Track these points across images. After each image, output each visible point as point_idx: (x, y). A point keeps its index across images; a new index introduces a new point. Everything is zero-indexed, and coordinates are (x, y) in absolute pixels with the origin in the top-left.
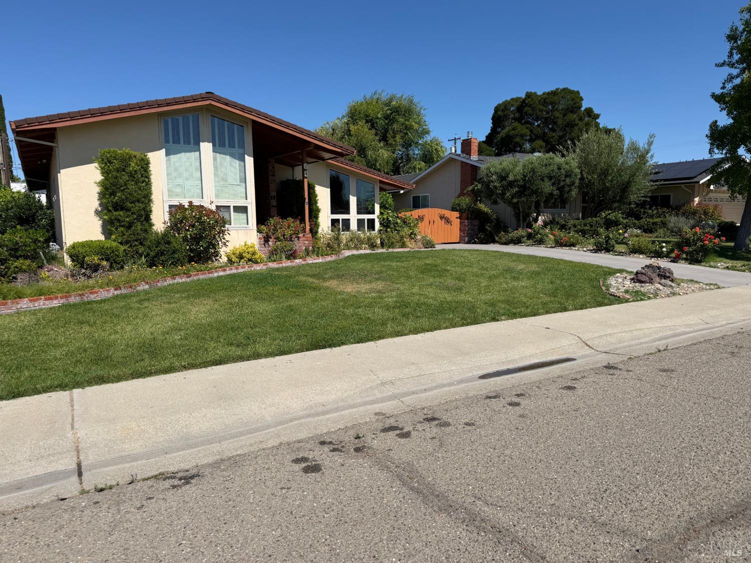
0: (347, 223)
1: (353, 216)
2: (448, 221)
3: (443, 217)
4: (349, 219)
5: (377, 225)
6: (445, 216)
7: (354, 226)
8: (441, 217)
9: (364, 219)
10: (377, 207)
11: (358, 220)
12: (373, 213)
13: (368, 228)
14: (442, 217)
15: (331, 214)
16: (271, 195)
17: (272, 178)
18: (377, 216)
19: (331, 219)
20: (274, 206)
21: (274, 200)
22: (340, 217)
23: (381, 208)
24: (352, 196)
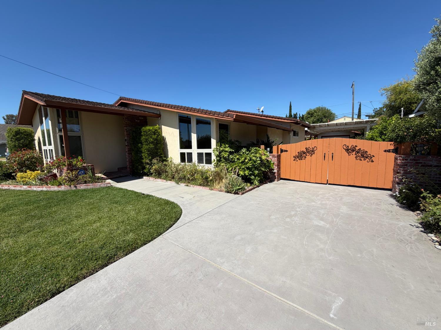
0: (190, 155)
1: (195, 150)
2: (363, 155)
3: (353, 151)
4: (191, 153)
6: (357, 148)
7: (195, 158)
8: (347, 150)
9: (203, 153)
10: (214, 142)
11: (198, 153)
14: (349, 150)
15: (180, 149)
16: (125, 139)
17: (125, 128)
18: (213, 151)
19: (180, 153)
20: (126, 146)
21: (126, 142)
22: (186, 151)
23: (217, 143)
24: (193, 134)
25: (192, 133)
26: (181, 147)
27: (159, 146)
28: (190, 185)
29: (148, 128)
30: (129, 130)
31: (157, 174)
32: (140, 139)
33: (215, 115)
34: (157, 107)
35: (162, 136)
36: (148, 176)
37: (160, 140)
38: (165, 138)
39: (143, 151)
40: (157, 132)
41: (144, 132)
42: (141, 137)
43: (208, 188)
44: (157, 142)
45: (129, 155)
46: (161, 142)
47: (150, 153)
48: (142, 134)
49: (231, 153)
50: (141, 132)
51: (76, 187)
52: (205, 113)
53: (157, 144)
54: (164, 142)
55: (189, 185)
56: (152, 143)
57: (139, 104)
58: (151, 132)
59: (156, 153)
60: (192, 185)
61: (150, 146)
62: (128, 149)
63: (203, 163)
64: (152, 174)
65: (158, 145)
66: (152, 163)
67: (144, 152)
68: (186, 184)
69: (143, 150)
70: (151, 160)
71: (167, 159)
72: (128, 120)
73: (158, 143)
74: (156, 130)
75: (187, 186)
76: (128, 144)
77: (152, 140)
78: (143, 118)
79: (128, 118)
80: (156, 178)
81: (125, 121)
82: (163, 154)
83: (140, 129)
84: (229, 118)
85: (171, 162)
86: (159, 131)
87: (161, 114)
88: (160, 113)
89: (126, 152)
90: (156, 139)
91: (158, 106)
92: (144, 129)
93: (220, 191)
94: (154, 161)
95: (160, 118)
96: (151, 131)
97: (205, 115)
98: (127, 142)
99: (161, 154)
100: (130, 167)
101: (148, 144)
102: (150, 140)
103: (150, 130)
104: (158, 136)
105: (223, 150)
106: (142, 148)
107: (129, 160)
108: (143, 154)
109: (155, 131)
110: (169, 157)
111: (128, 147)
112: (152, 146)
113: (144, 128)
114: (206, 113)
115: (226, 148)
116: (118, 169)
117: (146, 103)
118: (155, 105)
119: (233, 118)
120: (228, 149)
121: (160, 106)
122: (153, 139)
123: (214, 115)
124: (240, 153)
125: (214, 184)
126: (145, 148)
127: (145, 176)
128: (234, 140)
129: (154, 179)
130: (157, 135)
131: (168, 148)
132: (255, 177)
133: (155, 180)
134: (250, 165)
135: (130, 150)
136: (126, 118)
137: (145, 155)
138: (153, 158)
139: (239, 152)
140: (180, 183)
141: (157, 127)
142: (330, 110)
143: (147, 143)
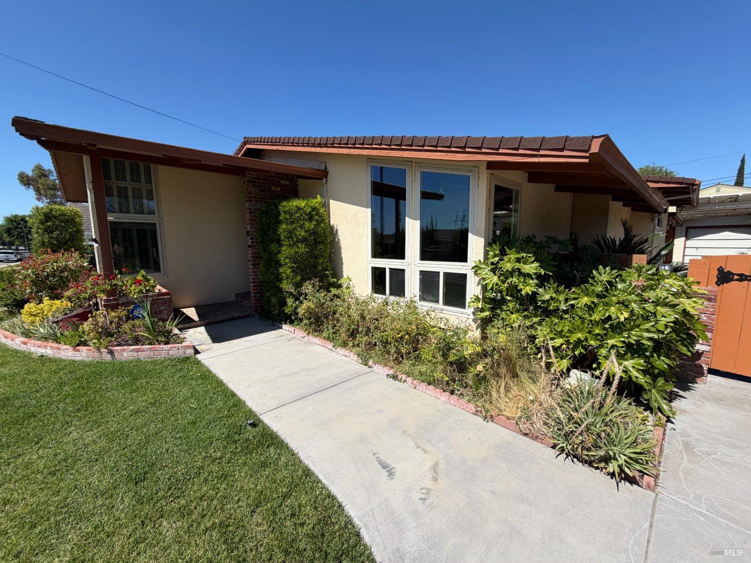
0: (399, 275)
1: (413, 264)
4: (403, 270)
5: (473, 289)
7: (412, 285)
9: (438, 273)
10: (476, 245)
11: (422, 273)
12: (463, 258)
13: (445, 294)
15: (372, 257)
16: (247, 230)
17: (247, 205)
18: (473, 268)
19: (372, 268)
20: (249, 246)
21: (249, 238)
22: (388, 264)
23: (489, 244)
24: (411, 220)
25: (407, 218)
26: (376, 254)
27: (321, 249)
28: (404, 377)
29: (296, 203)
30: (255, 209)
31: (312, 320)
32: (275, 230)
33: (501, 151)
34: (318, 150)
35: (329, 224)
36: (292, 322)
37: (324, 233)
38: (337, 230)
39: (282, 262)
40: (316, 214)
41: (285, 212)
42: (278, 227)
43: (472, 406)
44: (315, 240)
45: (256, 268)
46: (326, 240)
47: (298, 267)
48: (281, 218)
49: (542, 280)
50: (279, 214)
51: (111, 353)
52: (463, 149)
53: (316, 243)
54: (334, 239)
55: (399, 377)
56: (304, 240)
57: (280, 148)
58: (301, 215)
59: (313, 266)
60: (409, 380)
61: (298, 248)
62: (252, 253)
63: (437, 301)
64: (301, 320)
65: (318, 248)
66: (301, 294)
67: (285, 264)
68: (391, 372)
69: (281, 258)
70: (298, 285)
71: (340, 282)
72: (253, 186)
73: (319, 243)
74: (314, 209)
75: (395, 377)
76: (252, 243)
77: (303, 233)
78: (288, 183)
79: (255, 182)
80: (308, 334)
81: (247, 190)
82: (329, 269)
83: (276, 207)
84: (566, 153)
85: (348, 288)
86: (322, 210)
87: (328, 170)
88: (326, 168)
89: (249, 261)
90: (314, 233)
91: (321, 147)
92: (285, 206)
93: (526, 435)
94: (308, 288)
95: (325, 180)
96: (302, 212)
97: (459, 155)
98: (252, 239)
99: (326, 270)
100: (255, 297)
101: (294, 244)
102: (300, 235)
103: (299, 209)
104: (318, 223)
105: (513, 271)
106: (279, 252)
107: (253, 279)
108: (281, 270)
109: (313, 211)
110: (345, 276)
111: (253, 251)
112: (302, 249)
113: (284, 203)
114: (465, 147)
115: (525, 263)
116: (237, 295)
117: (293, 143)
118: (314, 146)
119: (587, 151)
120: (531, 268)
121: (326, 146)
122: (306, 231)
123: (498, 149)
124: (592, 285)
125: (494, 394)
126: (286, 252)
127: (286, 323)
128: (546, 237)
129: (305, 334)
130: (317, 220)
131: (343, 255)
132: (655, 378)
133: (307, 338)
134: (646, 335)
135: (257, 257)
136: (248, 181)
137: (286, 271)
138: (304, 280)
139: (587, 282)
140: (370, 363)
141: (316, 202)
142: (671, 173)
143: (293, 241)
